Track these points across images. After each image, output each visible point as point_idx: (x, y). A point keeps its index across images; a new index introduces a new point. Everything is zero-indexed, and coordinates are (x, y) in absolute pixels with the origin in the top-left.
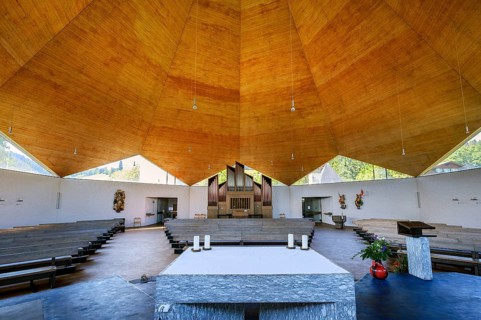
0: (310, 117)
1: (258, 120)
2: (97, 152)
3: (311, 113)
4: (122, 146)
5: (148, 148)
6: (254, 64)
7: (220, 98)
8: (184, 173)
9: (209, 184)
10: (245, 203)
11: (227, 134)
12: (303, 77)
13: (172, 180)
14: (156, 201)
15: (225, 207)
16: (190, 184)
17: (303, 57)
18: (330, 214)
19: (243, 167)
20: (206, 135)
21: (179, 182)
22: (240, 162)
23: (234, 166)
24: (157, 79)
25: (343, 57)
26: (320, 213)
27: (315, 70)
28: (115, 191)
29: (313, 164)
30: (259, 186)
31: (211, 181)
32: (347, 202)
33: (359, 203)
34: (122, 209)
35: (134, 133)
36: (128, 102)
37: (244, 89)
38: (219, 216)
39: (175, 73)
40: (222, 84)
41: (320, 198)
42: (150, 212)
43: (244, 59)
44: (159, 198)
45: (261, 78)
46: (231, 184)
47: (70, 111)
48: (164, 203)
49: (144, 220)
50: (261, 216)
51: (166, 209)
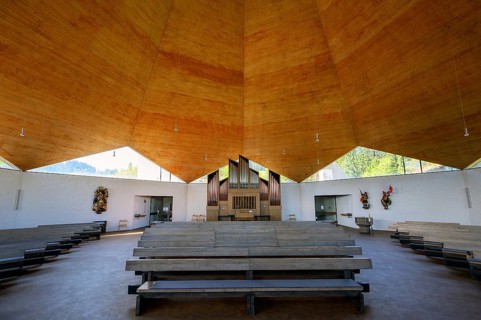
0: (326, 101)
1: (264, 107)
2: (71, 140)
3: (326, 97)
4: (105, 134)
5: (137, 139)
6: (260, 39)
7: (221, 80)
8: (181, 168)
9: (209, 181)
10: (249, 203)
11: (229, 124)
12: (319, 52)
13: (166, 176)
14: (148, 200)
15: (227, 207)
16: (188, 180)
17: (320, 27)
18: (350, 215)
19: (247, 161)
20: (204, 125)
21: (175, 179)
22: (244, 156)
23: (238, 161)
24: (144, 53)
25: (371, 20)
26: (335, 213)
27: (333, 42)
28: (96, 188)
29: (328, 157)
30: (266, 182)
31: (211, 177)
32: (371, 201)
33: (386, 202)
34: (104, 210)
35: (118, 119)
36: (108, 79)
37: (249, 70)
38: (220, 218)
39: (167, 48)
40: (223, 63)
41: (335, 197)
42: (141, 213)
43: (248, 33)
44: (152, 197)
45: (269, 56)
46: (234, 180)
47: (26, 84)
48: (159, 203)
49: (132, 223)
50: (268, 218)
51: (161, 210)
